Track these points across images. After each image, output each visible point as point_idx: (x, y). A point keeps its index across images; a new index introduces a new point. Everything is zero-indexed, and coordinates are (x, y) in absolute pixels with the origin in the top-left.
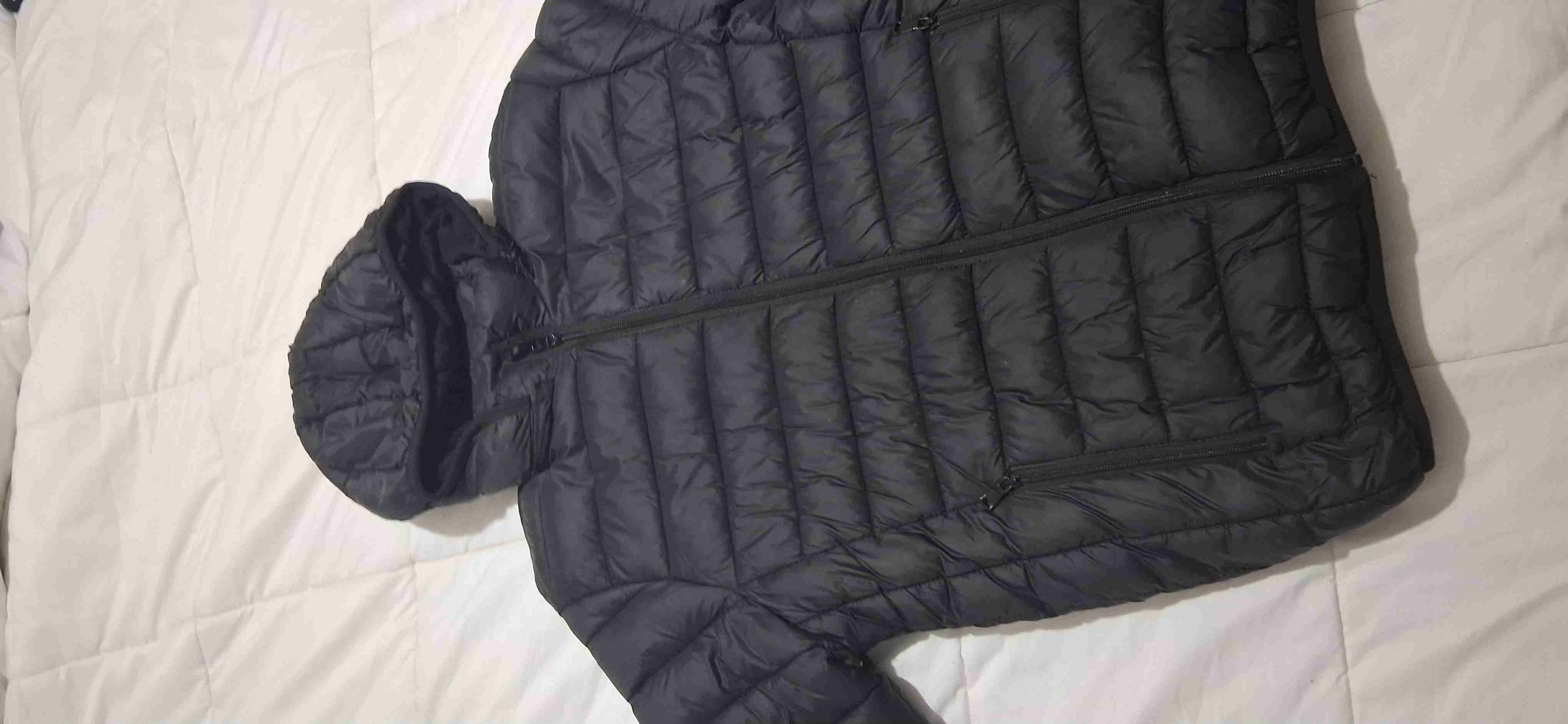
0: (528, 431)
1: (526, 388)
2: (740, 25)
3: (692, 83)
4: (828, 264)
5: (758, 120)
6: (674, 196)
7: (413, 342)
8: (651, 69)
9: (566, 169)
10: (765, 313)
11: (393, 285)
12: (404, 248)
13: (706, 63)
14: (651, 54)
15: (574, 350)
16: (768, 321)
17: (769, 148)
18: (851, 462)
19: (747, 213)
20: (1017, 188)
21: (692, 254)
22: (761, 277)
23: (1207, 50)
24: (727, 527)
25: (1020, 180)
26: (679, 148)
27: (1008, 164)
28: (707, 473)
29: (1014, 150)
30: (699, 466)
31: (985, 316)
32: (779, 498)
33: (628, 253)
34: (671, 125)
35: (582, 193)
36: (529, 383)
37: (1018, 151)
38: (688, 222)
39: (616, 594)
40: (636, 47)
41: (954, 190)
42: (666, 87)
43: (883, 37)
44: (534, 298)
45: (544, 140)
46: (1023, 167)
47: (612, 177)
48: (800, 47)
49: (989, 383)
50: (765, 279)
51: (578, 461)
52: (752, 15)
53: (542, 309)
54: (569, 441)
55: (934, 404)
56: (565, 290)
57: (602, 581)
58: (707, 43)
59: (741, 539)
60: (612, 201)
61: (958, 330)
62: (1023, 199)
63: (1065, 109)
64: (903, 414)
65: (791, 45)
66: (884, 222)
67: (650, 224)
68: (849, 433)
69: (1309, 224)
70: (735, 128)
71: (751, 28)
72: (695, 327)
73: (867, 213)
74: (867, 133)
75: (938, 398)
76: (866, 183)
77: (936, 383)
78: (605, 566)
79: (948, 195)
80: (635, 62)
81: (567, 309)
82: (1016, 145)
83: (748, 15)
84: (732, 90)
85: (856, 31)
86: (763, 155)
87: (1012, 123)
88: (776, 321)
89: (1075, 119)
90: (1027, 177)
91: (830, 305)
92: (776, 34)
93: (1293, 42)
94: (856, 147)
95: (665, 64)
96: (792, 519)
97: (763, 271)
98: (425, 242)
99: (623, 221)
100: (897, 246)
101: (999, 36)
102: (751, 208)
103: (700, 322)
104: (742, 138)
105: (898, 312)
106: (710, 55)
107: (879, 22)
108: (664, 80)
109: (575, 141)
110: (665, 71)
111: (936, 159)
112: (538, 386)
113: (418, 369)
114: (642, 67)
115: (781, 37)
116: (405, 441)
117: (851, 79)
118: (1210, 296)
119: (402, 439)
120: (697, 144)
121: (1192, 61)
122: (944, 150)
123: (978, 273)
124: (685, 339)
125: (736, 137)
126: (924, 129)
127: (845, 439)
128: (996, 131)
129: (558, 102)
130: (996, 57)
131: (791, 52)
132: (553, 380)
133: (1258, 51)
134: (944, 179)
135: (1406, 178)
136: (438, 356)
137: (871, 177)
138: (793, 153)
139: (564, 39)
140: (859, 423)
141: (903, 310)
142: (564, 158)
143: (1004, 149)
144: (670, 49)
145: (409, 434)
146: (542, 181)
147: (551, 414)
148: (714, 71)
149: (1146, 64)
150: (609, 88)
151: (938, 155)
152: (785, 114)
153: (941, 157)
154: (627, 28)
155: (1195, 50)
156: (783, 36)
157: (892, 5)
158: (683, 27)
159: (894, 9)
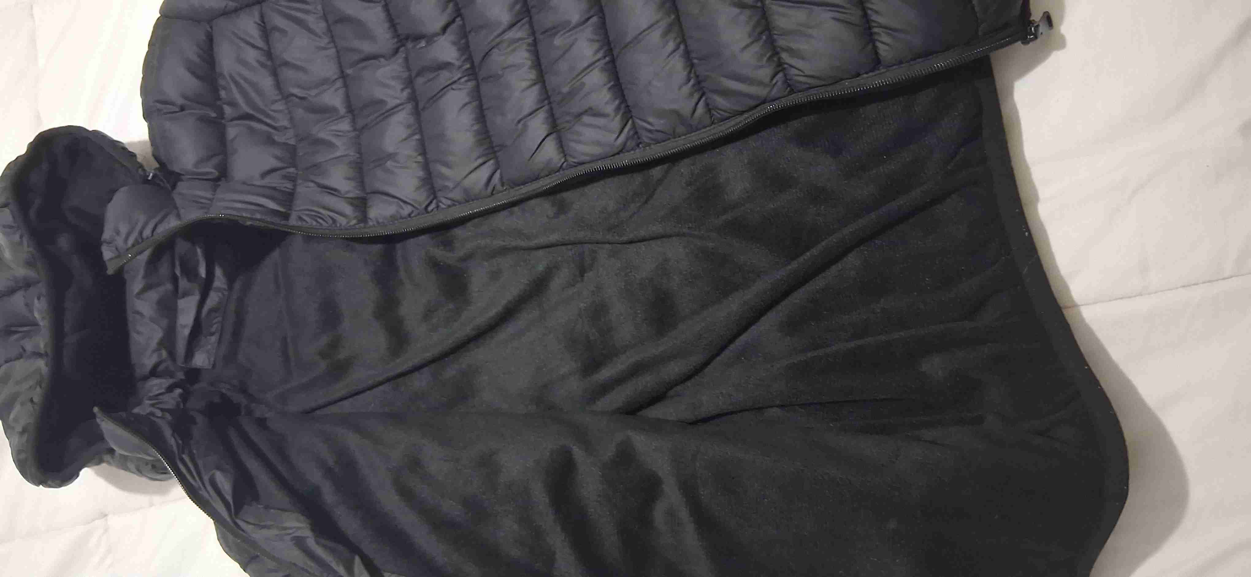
3: (344, 5)
4: (502, 184)
5: (420, 37)
6: (343, 126)
17: (433, 66)
19: (417, 136)
20: (688, 88)
22: (434, 204)
25: (690, 79)
26: (342, 75)
27: (677, 60)
29: (682, 47)
33: (295, 185)
34: (331, 51)
37: (686, 46)
38: (360, 150)
41: (623, 96)
45: (198, 77)
46: (692, 64)
47: (275, 111)
50: (437, 206)
62: (695, 99)
66: (553, 136)
70: (398, 48)
73: (538, 126)
74: (530, 39)
76: (534, 93)
79: (617, 102)
82: (684, 41)
86: (429, 73)
90: (697, 76)
94: (520, 55)
97: (435, 198)
100: (571, 159)
102: (421, 131)
104: (407, 58)
109: (232, 77)
111: (603, 62)
120: (361, 68)
122: (610, 51)
125: (400, 57)
126: (588, 32)
128: (662, 25)
129: (210, 36)
134: (612, 83)
137: (538, 86)
138: (457, 69)
143: (671, 46)
150: (262, 17)
151: (605, 57)
152: (445, 29)
153: (607, 59)
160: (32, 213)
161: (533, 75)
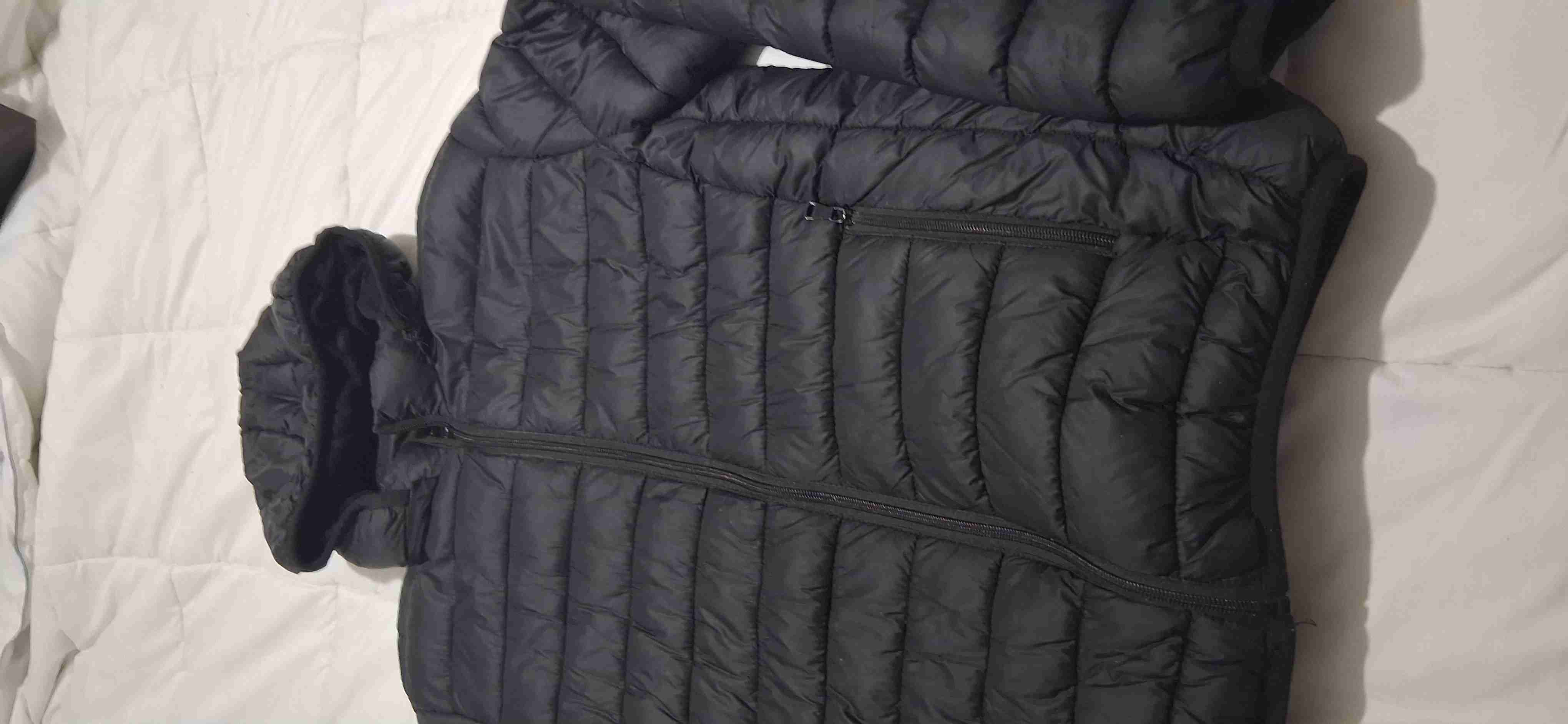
0: (402, 528)
1: (408, 480)
2: (655, 150)
3: (603, 200)
4: (708, 450)
5: (661, 264)
6: (577, 316)
8: (569, 169)
9: (482, 252)
10: (640, 481)
11: (302, 336)
12: (318, 300)
13: (618, 183)
14: (572, 150)
15: (462, 452)
16: (641, 492)
17: (667, 301)
18: (680, 692)
19: (642, 363)
20: (894, 459)
21: (585, 389)
22: (645, 438)
23: (1119, 398)
24: (556, 707)
25: (899, 450)
26: (587, 264)
27: (888, 427)
28: (551, 639)
29: (897, 415)
30: (545, 629)
31: (839, 590)
32: (610, 695)
33: (527, 362)
34: (583, 236)
35: (494, 283)
36: (412, 476)
37: (901, 417)
38: (587, 350)
40: (559, 135)
42: (583, 195)
43: (795, 216)
44: (431, 388)
45: (464, 217)
46: (904, 438)
47: (522, 272)
48: (713, 195)
49: (824, 671)
50: (648, 441)
51: (444, 572)
52: (670, 140)
53: (439, 398)
54: (439, 552)
55: (770, 669)
56: (464, 383)
57: (447, 704)
58: (620, 159)
60: (519, 301)
61: (809, 596)
62: (899, 475)
63: (952, 398)
64: (740, 663)
65: (704, 188)
66: (762, 432)
67: (550, 341)
68: (686, 656)
70: (641, 265)
71: (666, 155)
72: (573, 471)
73: (751, 414)
74: (762, 324)
75: (775, 665)
77: (774, 648)
78: (450, 692)
79: (827, 434)
80: (556, 154)
81: (463, 406)
82: (900, 410)
83: (665, 141)
84: (642, 220)
85: (770, 196)
86: (662, 306)
87: (899, 382)
88: (650, 495)
90: (906, 452)
91: (699, 500)
92: (690, 172)
93: (1239, 418)
94: (750, 335)
95: (584, 165)
97: (648, 431)
99: (529, 328)
100: (770, 467)
101: (907, 269)
102: (646, 358)
103: (579, 467)
104: (647, 278)
105: (759, 543)
106: (623, 174)
107: (794, 194)
108: (581, 187)
109: (491, 224)
110: (583, 176)
111: (820, 388)
112: (419, 484)
113: (315, 430)
114: (563, 163)
115: (695, 178)
117: (757, 255)
118: (1062, 697)
120: (603, 270)
121: (1095, 408)
122: (831, 379)
123: (846, 534)
124: (561, 482)
125: (641, 275)
126: (815, 349)
127: (681, 661)
128: (883, 385)
129: (482, 176)
130: (898, 294)
131: (702, 198)
132: (437, 478)
133: (1188, 415)
134: (825, 413)
135: (1371, 625)
136: (337, 420)
137: (758, 376)
138: (691, 315)
139: (496, 105)
140: (698, 650)
141: (763, 541)
142: (482, 238)
143: (887, 410)
144: (589, 151)
145: (295, 498)
146: (457, 262)
147: (428, 514)
148: (626, 197)
149: (1046, 387)
150: (531, 175)
151: (823, 383)
152: (687, 269)
153: (826, 386)
154: (556, 109)
155: (1102, 395)
156: (697, 177)
157: (808, 180)
158: (601, 131)
159: (810, 186)
160: (313, 310)
161: (757, 363)
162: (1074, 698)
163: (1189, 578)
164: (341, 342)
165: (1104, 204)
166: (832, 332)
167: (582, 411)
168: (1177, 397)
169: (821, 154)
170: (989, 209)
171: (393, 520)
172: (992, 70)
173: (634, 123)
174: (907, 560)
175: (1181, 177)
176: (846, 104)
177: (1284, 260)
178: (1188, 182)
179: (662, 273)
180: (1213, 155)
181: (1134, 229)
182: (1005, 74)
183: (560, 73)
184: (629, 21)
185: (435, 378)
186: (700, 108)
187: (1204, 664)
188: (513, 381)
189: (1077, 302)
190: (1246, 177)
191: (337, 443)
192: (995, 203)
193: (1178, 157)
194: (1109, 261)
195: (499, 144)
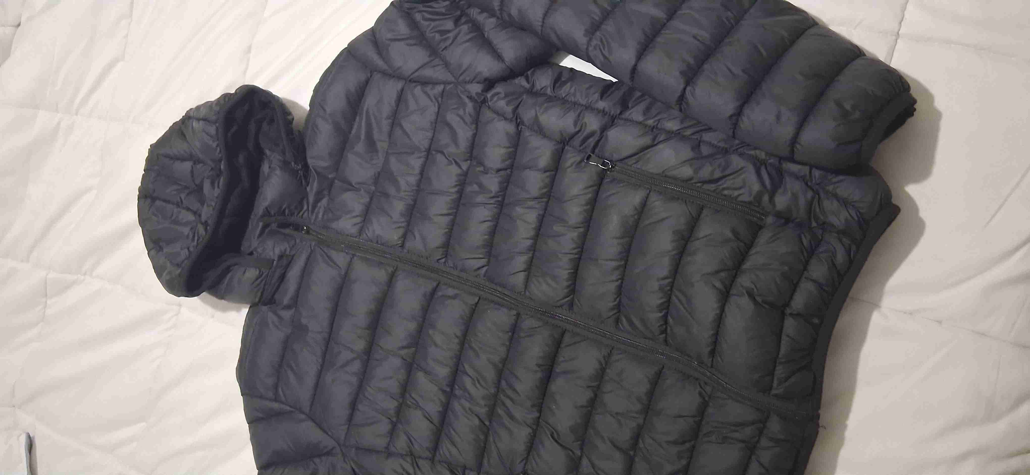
0: (264, 282)
1: (274, 253)
2: (495, 99)
3: (451, 118)
4: (484, 276)
5: (481, 164)
6: (413, 180)
7: (217, 192)
8: (431, 93)
9: (355, 126)
10: (435, 284)
11: (218, 149)
12: (235, 128)
13: (464, 110)
14: (435, 83)
15: (313, 244)
16: (434, 290)
17: (481, 185)
18: (441, 409)
19: (452, 217)
20: (611, 304)
21: (409, 223)
22: (443, 260)
23: (759, 299)
24: (353, 406)
25: (615, 300)
26: (429, 151)
27: (613, 287)
28: (356, 366)
29: (620, 281)
30: (354, 359)
31: (558, 369)
32: (391, 405)
33: (371, 199)
34: (430, 134)
35: (360, 147)
36: (277, 251)
37: (622, 283)
38: (415, 201)
39: (276, 405)
40: (428, 73)
41: (575, 280)
42: (437, 110)
43: (578, 159)
44: (302, 199)
45: (349, 102)
46: (621, 294)
47: (382, 145)
48: (527, 133)
49: (540, 411)
50: (445, 262)
51: (287, 314)
52: (506, 96)
53: (305, 208)
54: (286, 301)
55: (504, 404)
56: (324, 202)
57: (271, 394)
58: (470, 98)
59: (358, 418)
60: (374, 162)
61: (538, 369)
62: (611, 313)
63: (658, 280)
64: (483, 398)
65: (522, 128)
66: (526, 273)
67: (392, 191)
68: (448, 390)
69: (764, 442)
70: (467, 160)
71: (502, 104)
72: (390, 270)
73: (520, 262)
74: (541, 212)
75: (508, 403)
76: (528, 243)
77: (509, 392)
78: (276, 387)
79: (570, 282)
80: (425, 83)
81: (320, 216)
82: (622, 279)
83: (502, 95)
84: (475, 135)
85: (564, 144)
86: (475, 187)
87: (626, 264)
88: (440, 294)
89: (661, 289)
90: (620, 301)
91: (473, 303)
92: (515, 117)
93: (816, 321)
94: (532, 217)
95: (442, 94)
96: (392, 422)
97: (446, 257)
98: (252, 127)
99: (377, 179)
100: (527, 293)
101: (644, 204)
102: (455, 215)
103: (395, 268)
104: (468, 169)
105: (510, 334)
106: (470, 106)
107: (580, 146)
108: (437, 104)
109: (367, 112)
110: (440, 99)
111: (572, 256)
112: (281, 257)
113: (214, 209)
114: (428, 89)
115: (518, 121)
116: (187, 253)
117: (548, 174)
118: (688, 445)
119: (186, 250)
120: (439, 157)
121: (745, 301)
122: (581, 253)
123: (567, 339)
124: (381, 275)
125: (465, 166)
126: (574, 234)
127: (444, 392)
128: (614, 264)
129: (367, 82)
130: (636, 217)
131: (519, 133)
132: (293, 256)
133: (791, 314)
134: (572, 271)
136: (229, 206)
137: (532, 242)
138: (493, 197)
139: (387, 42)
140: (457, 387)
141: (513, 333)
142: (358, 119)
143: (614, 278)
144: (448, 87)
145: (191, 249)
146: (337, 127)
147: (282, 278)
148: (468, 119)
149: (718, 284)
150: (402, 90)
151: (576, 254)
152: (499, 170)
153: (577, 256)
154: (430, 56)
155: (751, 295)
156: (519, 120)
157: (592, 141)
158: (461, 78)
159: (592, 145)
160: (229, 135)
161: (532, 233)
162: (694, 447)
163: (776, 396)
164: (241, 159)
165: (766, 198)
166: (588, 228)
167: (404, 236)
168: (787, 304)
169: (604, 129)
170: (699, 184)
171: (260, 276)
172: (731, 116)
173: (486, 80)
174: (605, 359)
175: (810, 194)
176: (624, 105)
177: (854, 248)
178: (813, 198)
179: (481, 169)
180: (830, 188)
181: (778, 215)
182: (737, 120)
183: (438, 37)
184: (493, 20)
185: (305, 196)
186: (528, 82)
187: (771, 439)
188: (358, 208)
189: (742, 244)
190: (845, 203)
191: (226, 221)
192: (704, 182)
193: (809, 184)
194: (761, 228)
195: (385, 67)
